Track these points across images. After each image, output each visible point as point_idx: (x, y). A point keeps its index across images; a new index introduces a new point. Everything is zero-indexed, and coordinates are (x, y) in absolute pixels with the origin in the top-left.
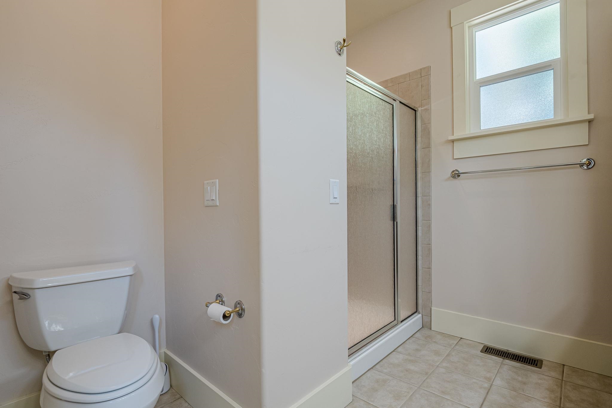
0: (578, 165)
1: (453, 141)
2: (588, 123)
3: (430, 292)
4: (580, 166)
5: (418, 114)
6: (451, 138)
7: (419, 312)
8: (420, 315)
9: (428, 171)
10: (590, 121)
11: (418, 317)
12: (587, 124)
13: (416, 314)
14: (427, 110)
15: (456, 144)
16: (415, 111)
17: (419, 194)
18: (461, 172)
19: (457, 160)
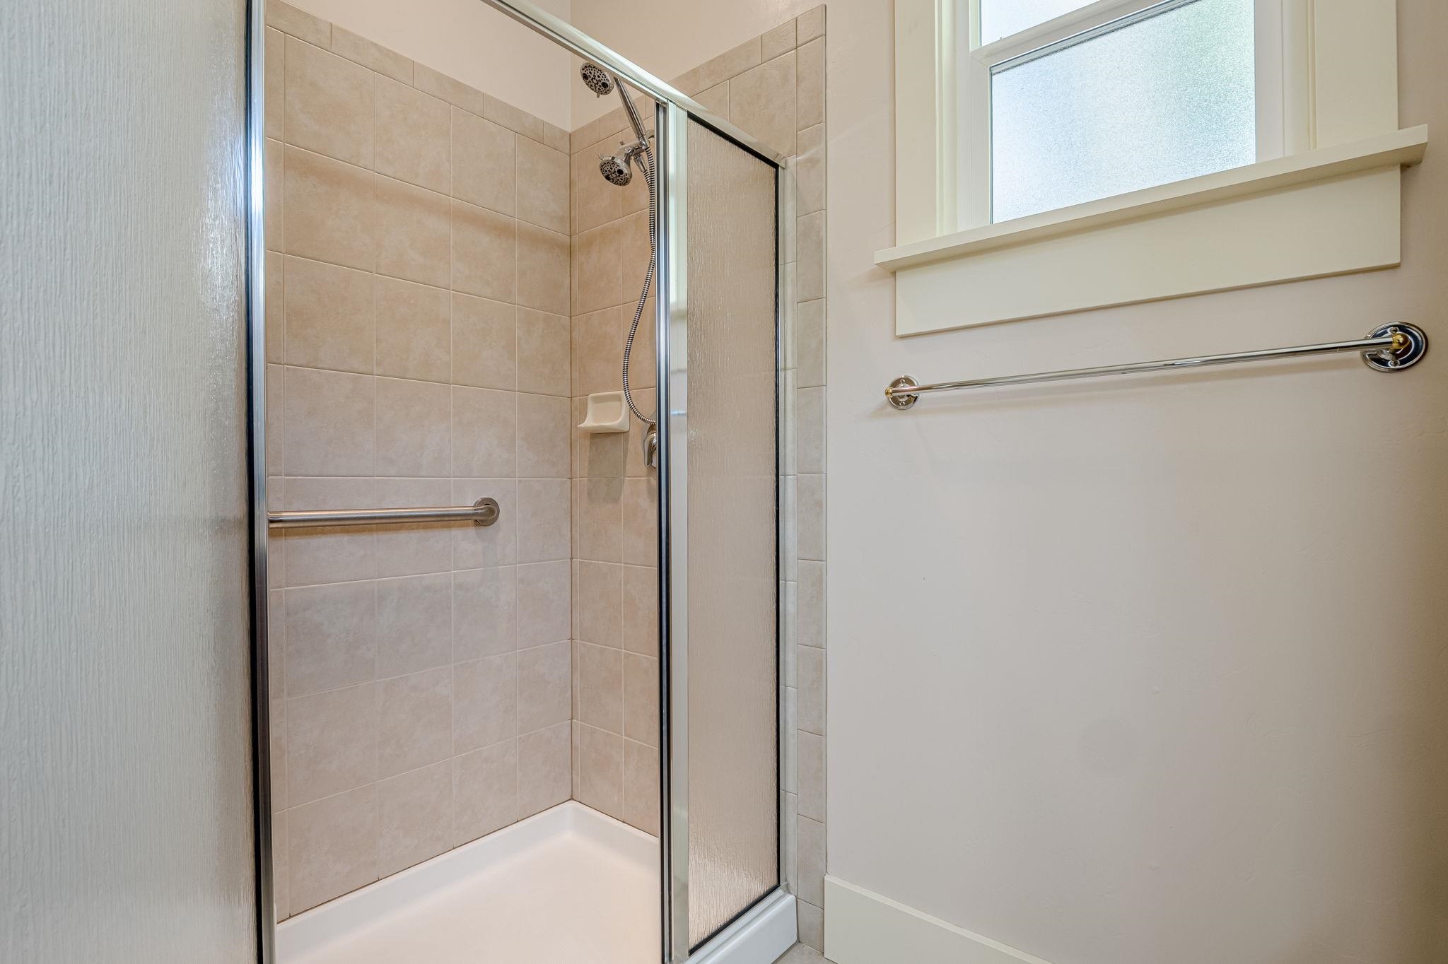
0: (1357, 354)
1: (893, 270)
2: (1398, 171)
3: (822, 821)
4: (1364, 357)
5: (787, 179)
6: (886, 255)
7: (787, 886)
8: (790, 898)
9: (814, 386)
10: (1408, 164)
11: (783, 903)
12: (1396, 174)
13: (779, 892)
14: (812, 161)
15: (903, 280)
16: (775, 166)
17: (789, 466)
18: (920, 382)
19: (906, 341)
